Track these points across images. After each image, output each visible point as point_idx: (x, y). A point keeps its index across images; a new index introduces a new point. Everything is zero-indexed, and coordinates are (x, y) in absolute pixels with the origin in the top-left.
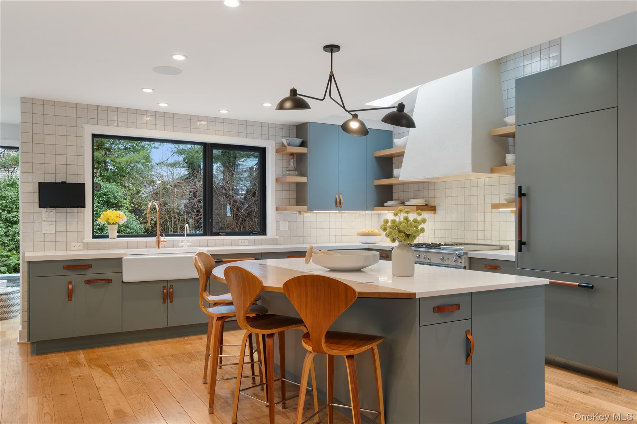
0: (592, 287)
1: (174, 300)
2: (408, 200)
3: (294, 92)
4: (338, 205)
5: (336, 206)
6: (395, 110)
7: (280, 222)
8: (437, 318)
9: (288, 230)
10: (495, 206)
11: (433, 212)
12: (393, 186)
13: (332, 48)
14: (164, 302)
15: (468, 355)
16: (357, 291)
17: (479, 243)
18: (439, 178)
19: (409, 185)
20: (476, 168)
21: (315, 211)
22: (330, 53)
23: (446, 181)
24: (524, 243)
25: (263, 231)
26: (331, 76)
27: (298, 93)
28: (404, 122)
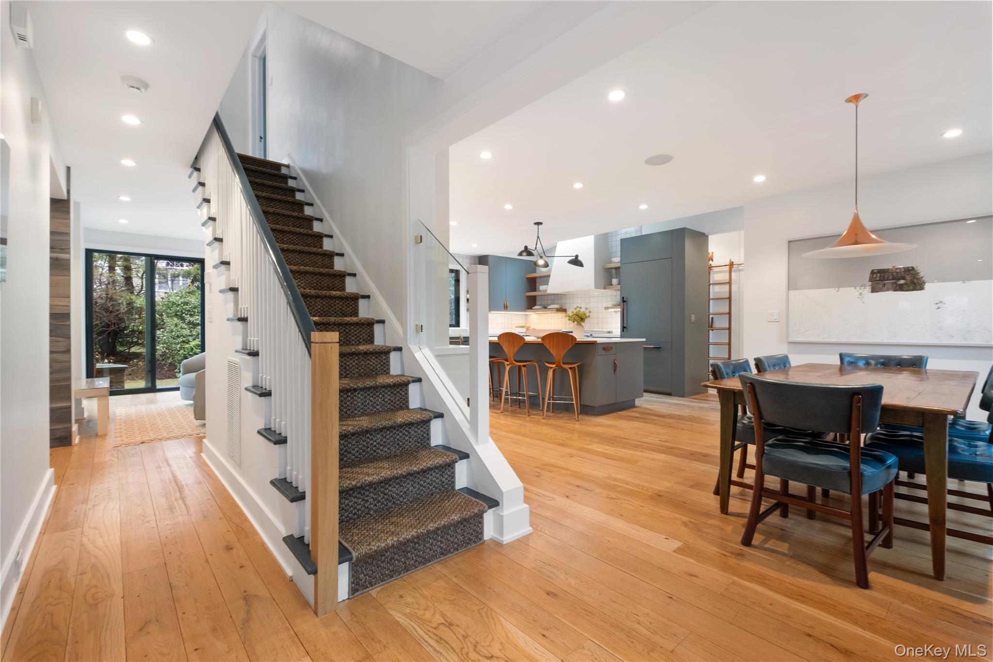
0: (660, 348)
2: (549, 305)
3: (526, 247)
5: (505, 309)
6: (574, 258)
8: (604, 352)
10: (606, 308)
11: (565, 313)
12: (538, 297)
13: (538, 224)
15: (615, 370)
19: (549, 296)
20: (597, 287)
21: (492, 312)
24: (625, 327)
25: (457, 325)
26: (538, 237)
27: (528, 248)
28: (579, 264)
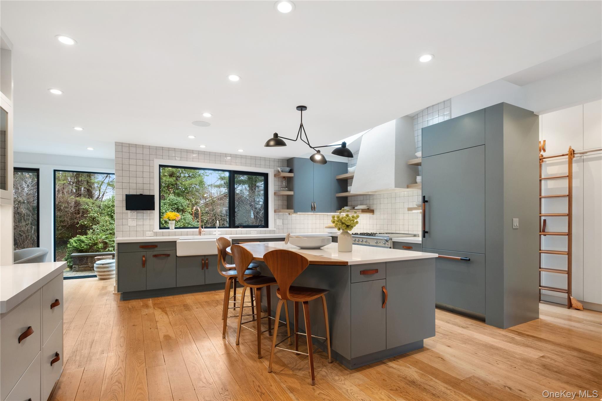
0: (469, 260)
1: (209, 268)
2: (357, 206)
3: (276, 135)
4: (313, 209)
6: (340, 146)
7: (277, 220)
8: (363, 278)
9: (281, 224)
10: (410, 209)
11: (372, 213)
12: (348, 198)
13: (302, 108)
14: (203, 269)
15: (384, 302)
16: (309, 260)
17: (401, 233)
18: (375, 192)
19: (358, 197)
20: (398, 185)
21: (298, 213)
22: (301, 111)
23: (380, 194)
24: (427, 232)
25: (266, 225)
26: (301, 126)
27: (279, 136)
28: (346, 154)
